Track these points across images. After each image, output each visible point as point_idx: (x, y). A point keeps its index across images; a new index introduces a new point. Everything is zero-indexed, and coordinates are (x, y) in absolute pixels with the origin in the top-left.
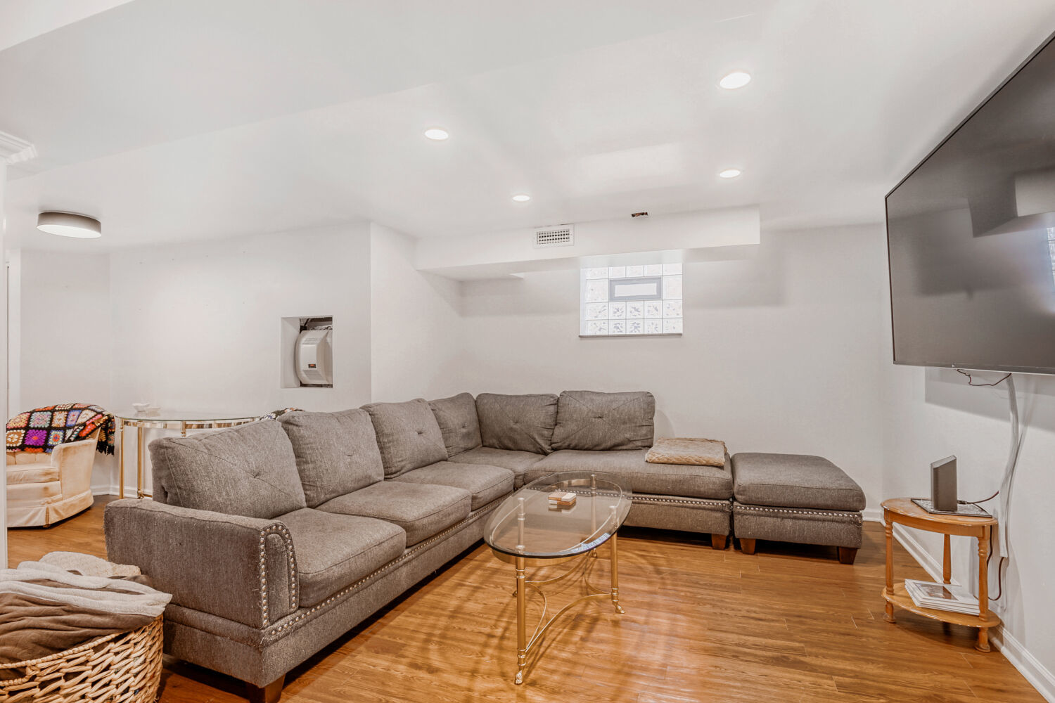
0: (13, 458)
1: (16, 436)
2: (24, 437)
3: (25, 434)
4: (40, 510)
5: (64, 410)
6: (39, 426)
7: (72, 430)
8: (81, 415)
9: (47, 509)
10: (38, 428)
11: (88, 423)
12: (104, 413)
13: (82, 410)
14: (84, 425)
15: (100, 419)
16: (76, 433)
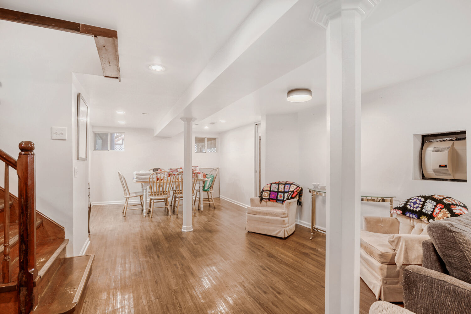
0: (266, 203)
1: (267, 194)
2: (270, 195)
3: (270, 193)
4: (282, 230)
5: (283, 184)
6: (274, 190)
7: (287, 193)
8: (291, 187)
9: (285, 230)
10: (274, 191)
11: (295, 191)
12: (300, 187)
13: (291, 184)
14: (293, 191)
15: (298, 189)
16: (291, 195)
